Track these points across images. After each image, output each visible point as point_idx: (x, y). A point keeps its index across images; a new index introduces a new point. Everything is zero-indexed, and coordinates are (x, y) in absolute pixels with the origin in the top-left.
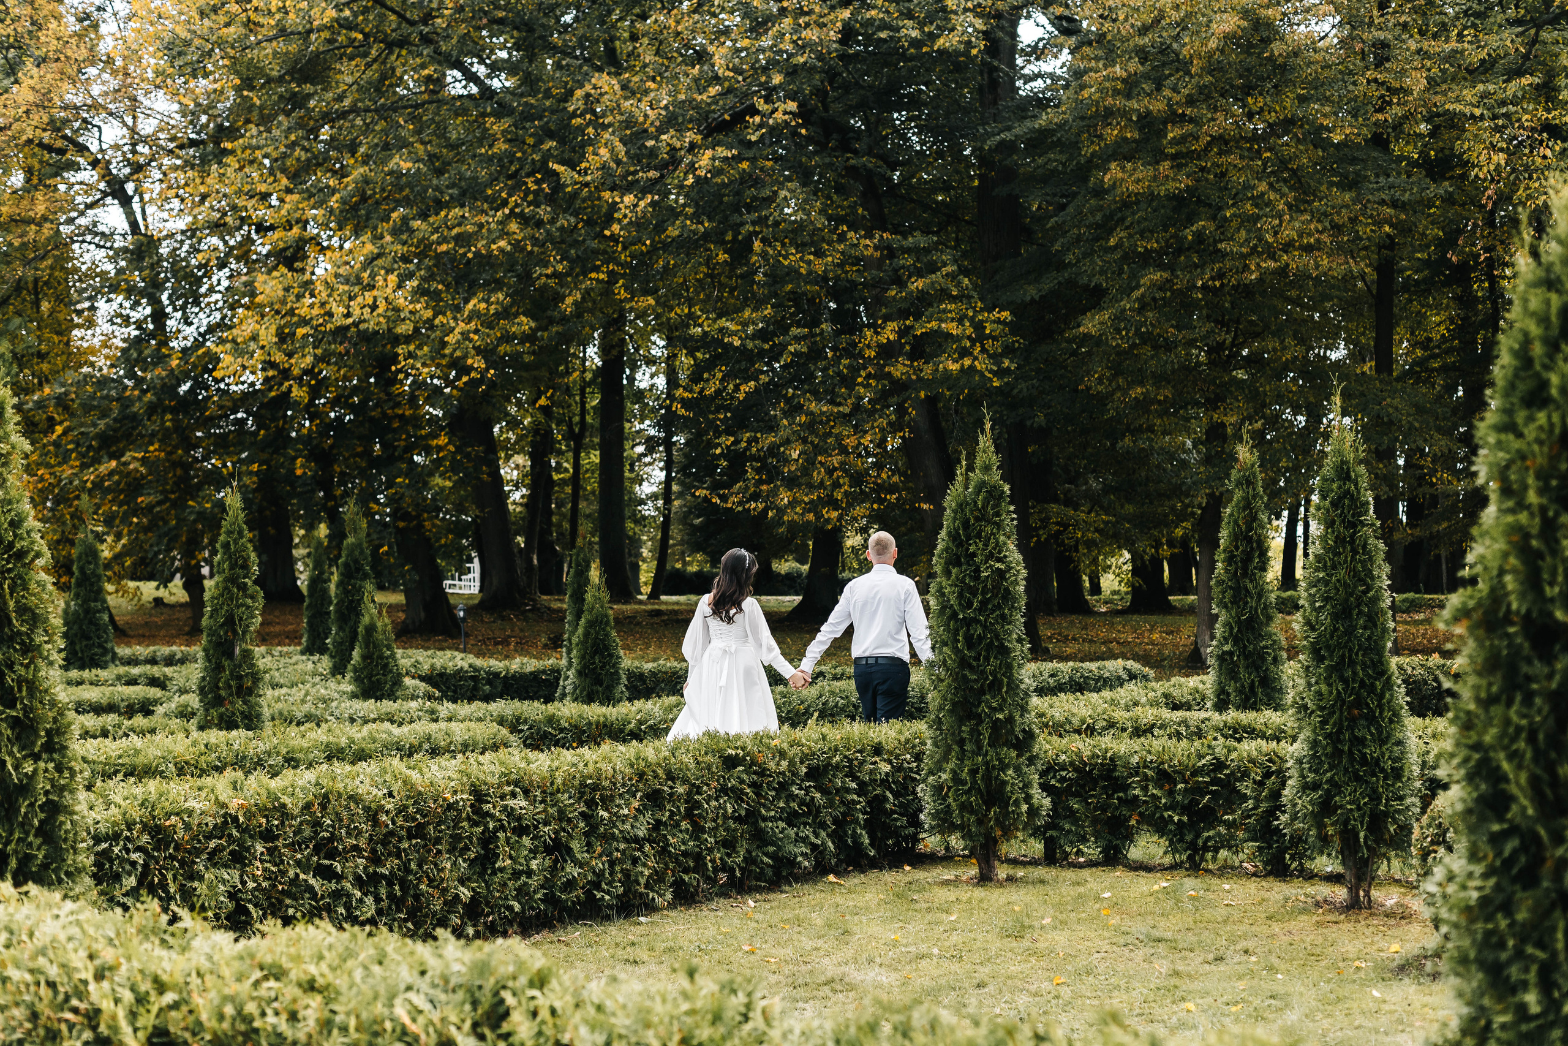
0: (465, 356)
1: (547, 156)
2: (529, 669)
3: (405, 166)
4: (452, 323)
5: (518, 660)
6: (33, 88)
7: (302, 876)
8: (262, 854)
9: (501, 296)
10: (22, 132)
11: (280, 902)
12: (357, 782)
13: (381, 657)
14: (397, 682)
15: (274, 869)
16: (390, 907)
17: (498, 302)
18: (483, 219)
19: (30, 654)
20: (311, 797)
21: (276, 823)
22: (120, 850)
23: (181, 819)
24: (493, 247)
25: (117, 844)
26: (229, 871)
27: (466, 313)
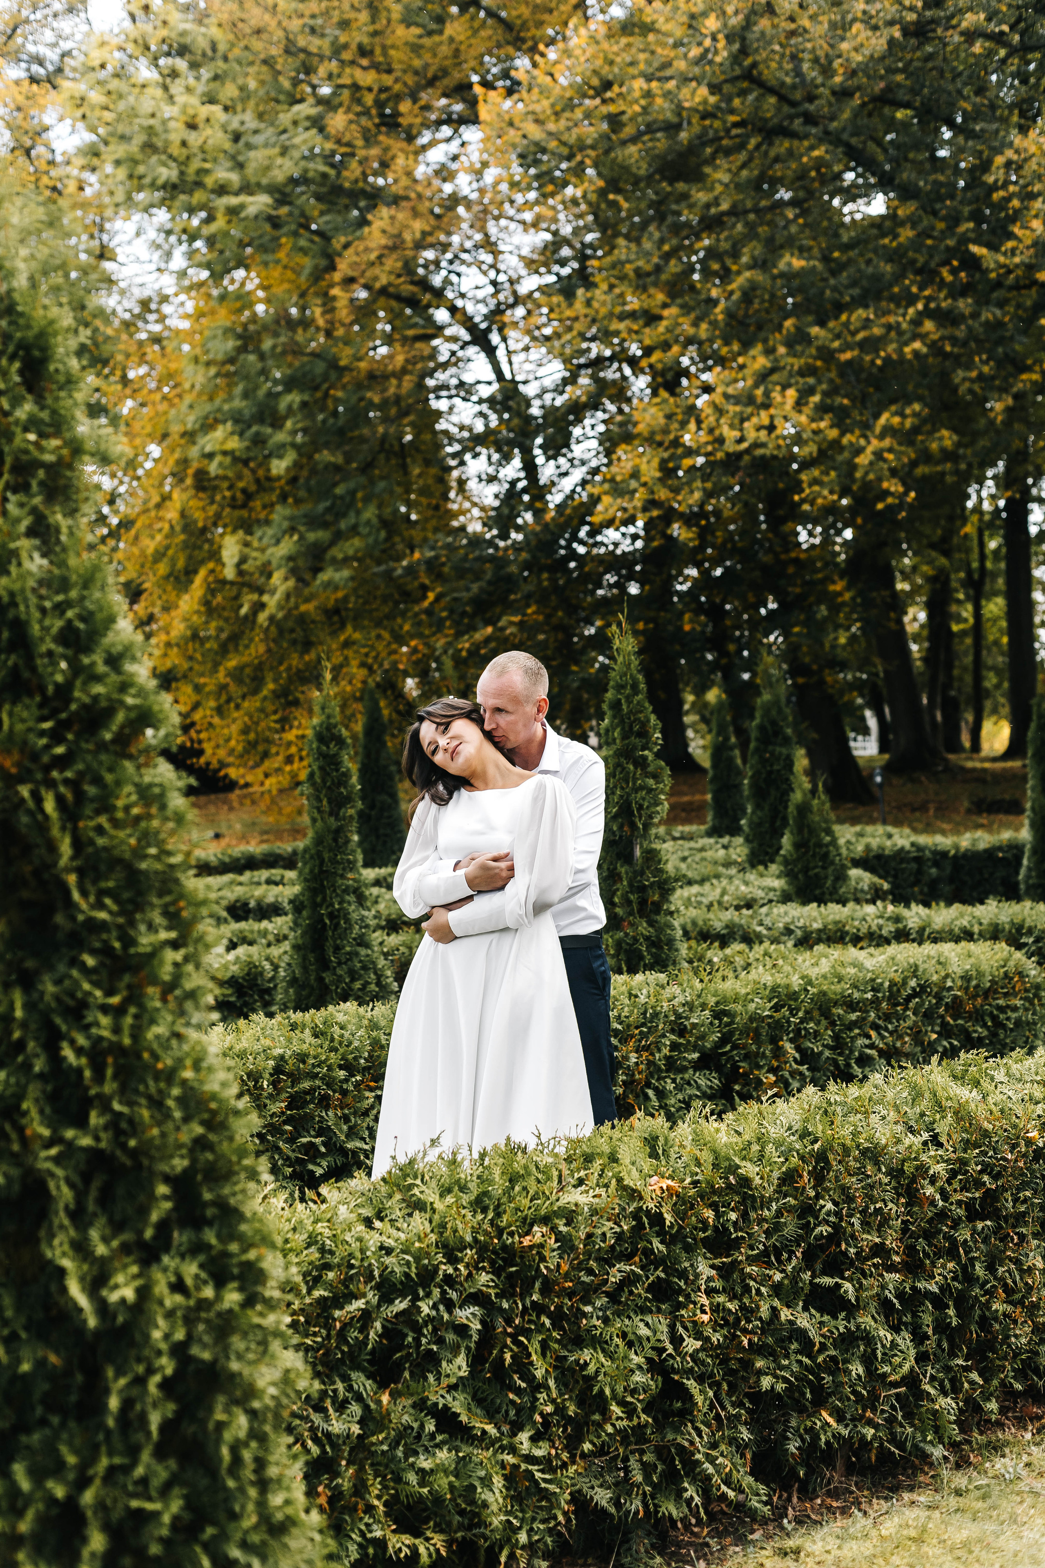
0: (880, 480)
1: (964, 240)
2: (982, 846)
3: (798, 263)
4: (862, 442)
5: (968, 835)
6: (384, 231)
7: (785, 1314)
8: (710, 1279)
9: (917, 407)
10: (376, 278)
11: (747, 1364)
12: (874, 1120)
13: (820, 845)
14: (841, 877)
15: (732, 1306)
16: (939, 1345)
17: (915, 414)
18: (892, 319)
19: (127, 978)
20: (795, 1160)
21: (733, 1216)
22: (435, 1307)
23: (553, 1229)
24: (907, 350)
25: (428, 1295)
26: (649, 1319)
27: (878, 430)
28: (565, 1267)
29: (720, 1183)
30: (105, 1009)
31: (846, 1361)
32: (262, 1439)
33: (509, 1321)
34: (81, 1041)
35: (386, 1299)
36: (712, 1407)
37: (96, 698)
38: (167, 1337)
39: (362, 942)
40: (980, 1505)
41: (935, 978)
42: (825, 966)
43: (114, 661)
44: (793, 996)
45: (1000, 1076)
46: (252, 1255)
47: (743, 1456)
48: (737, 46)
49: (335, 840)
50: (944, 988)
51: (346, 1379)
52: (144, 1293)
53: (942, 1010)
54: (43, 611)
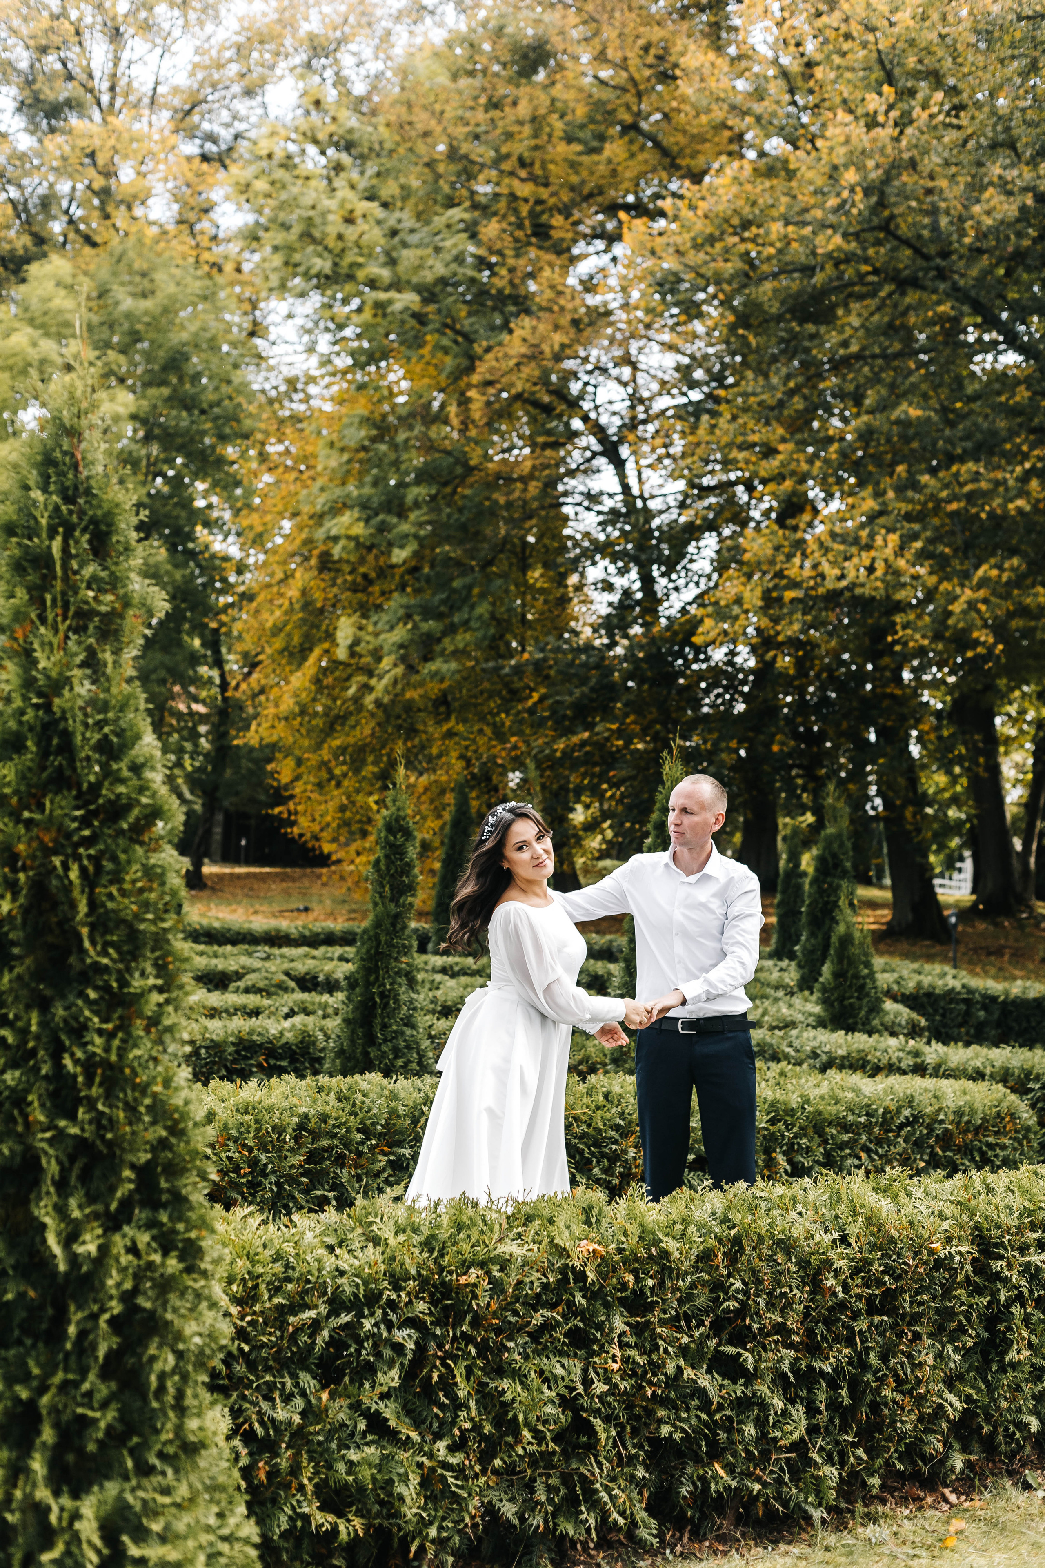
0: (971, 629)
2: (1032, 994)
4: (959, 591)
5: (1019, 982)
6: (524, 340)
7: (689, 1372)
8: (623, 1333)
9: (1015, 561)
10: (512, 385)
11: (650, 1413)
12: (793, 1214)
13: (857, 976)
14: (876, 1008)
15: (641, 1360)
16: (831, 1420)
17: (1012, 569)
18: (1000, 475)
19: (119, 1012)
20: (712, 1242)
21: (650, 1282)
22: (376, 1325)
23: (488, 1273)
24: (1011, 506)
25: (372, 1314)
26: (565, 1361)
27: (975, 580)
28: (494, 1306)
29: (642, 1253)
30: (100, 1032)
31: (740, 1422)
32: (185, 1377)
33: (440, 1346)
34: (79, 1054)
35: (334, 1312)
36: (615, 1445)
37: (119, 796)
38: (118, 1285)
39: (409, 1022)
40: (843, 1560)
41: (929, 1110)
42: (824, 1089)
43: (136, 769)
44: (791, 1112)
45: (918, 1193)
46: (193, 1235)
47: (640, 1493)
48: (874, 199)
49: (393, 925)
50: (935, 1121)
51: (294, 1376)
52: (104, 1250)
53: (932, 1141)
54: (86, 725)
